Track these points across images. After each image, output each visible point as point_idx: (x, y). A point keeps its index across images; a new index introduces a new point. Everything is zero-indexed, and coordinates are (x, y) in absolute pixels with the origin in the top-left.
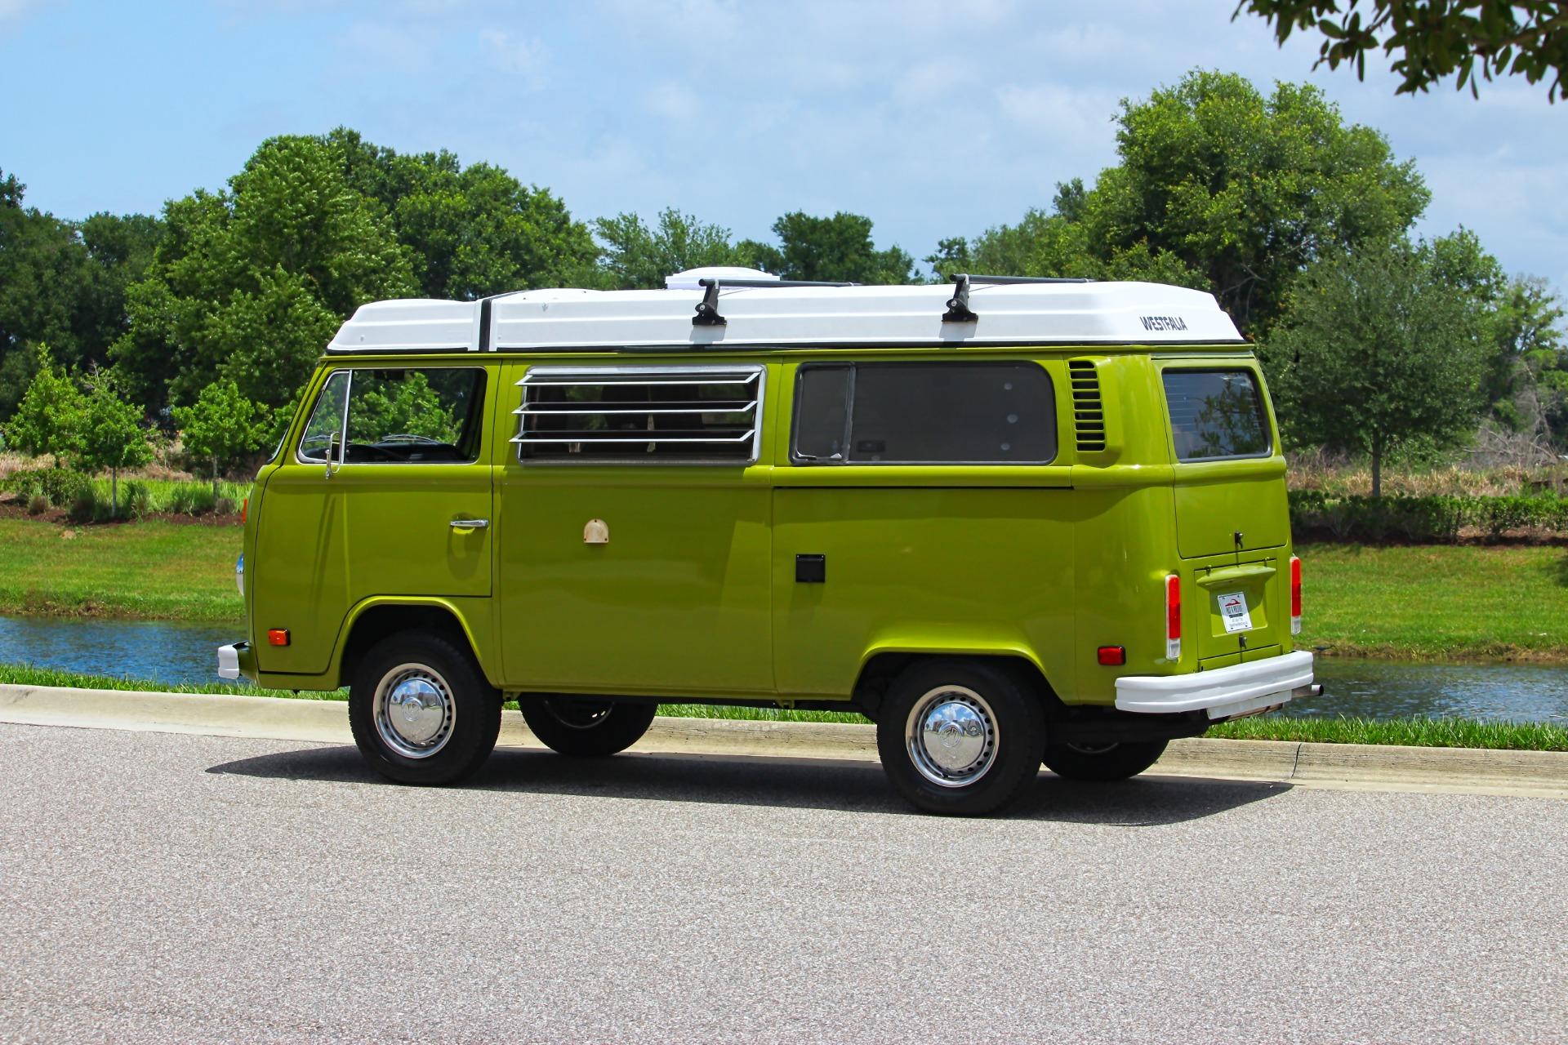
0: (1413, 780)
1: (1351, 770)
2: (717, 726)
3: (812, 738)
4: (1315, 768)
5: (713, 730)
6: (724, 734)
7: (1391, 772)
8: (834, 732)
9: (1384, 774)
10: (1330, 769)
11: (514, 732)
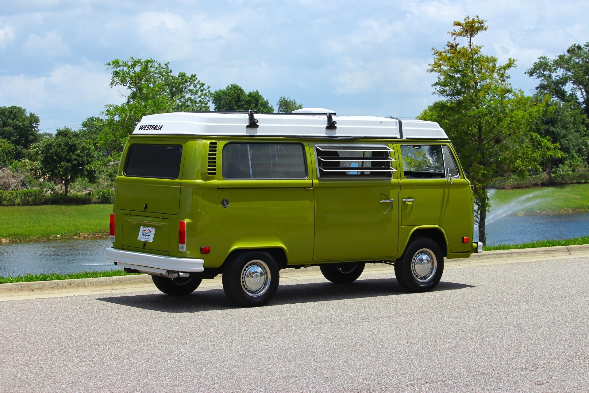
0: (311, 274)
1: (293, 273)
2: (93, 281)
3: (128, 281)
4: (283, 274)
5: (93, 282)
6: (97, 283)
7: (303, 273)
8: (135, 279)
9: (302, 274)
10: (287, 274)
11: (19, 291)
